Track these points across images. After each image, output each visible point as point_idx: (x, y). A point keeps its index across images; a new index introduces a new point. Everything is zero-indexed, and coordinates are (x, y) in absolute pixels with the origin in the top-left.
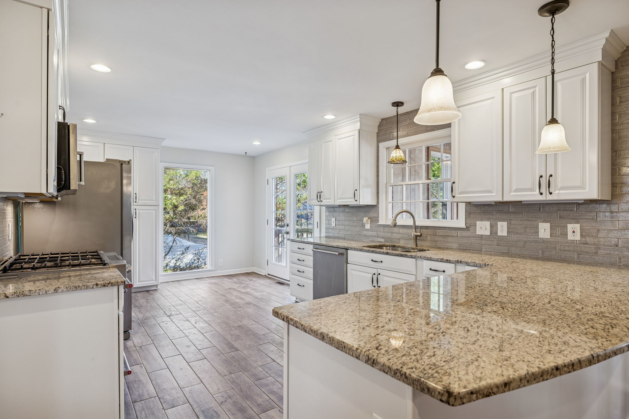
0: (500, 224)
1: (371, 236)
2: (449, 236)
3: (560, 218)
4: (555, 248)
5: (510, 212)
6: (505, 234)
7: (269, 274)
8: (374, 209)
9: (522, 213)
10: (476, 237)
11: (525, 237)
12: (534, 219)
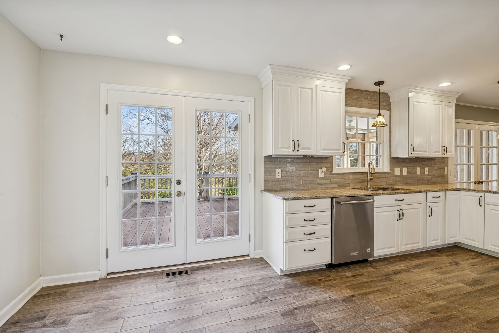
0: (404, 168)
1: (325, 183)
2: (381, 177)
3: (423, 165)
4: (421, 179)
5: (408, 163)
6: (406, 174)
7: (109, 274)
8: (328, 160)
9: (411, 163)
10: (394, 177)
11: (412, 175)
12: (415, 166)
